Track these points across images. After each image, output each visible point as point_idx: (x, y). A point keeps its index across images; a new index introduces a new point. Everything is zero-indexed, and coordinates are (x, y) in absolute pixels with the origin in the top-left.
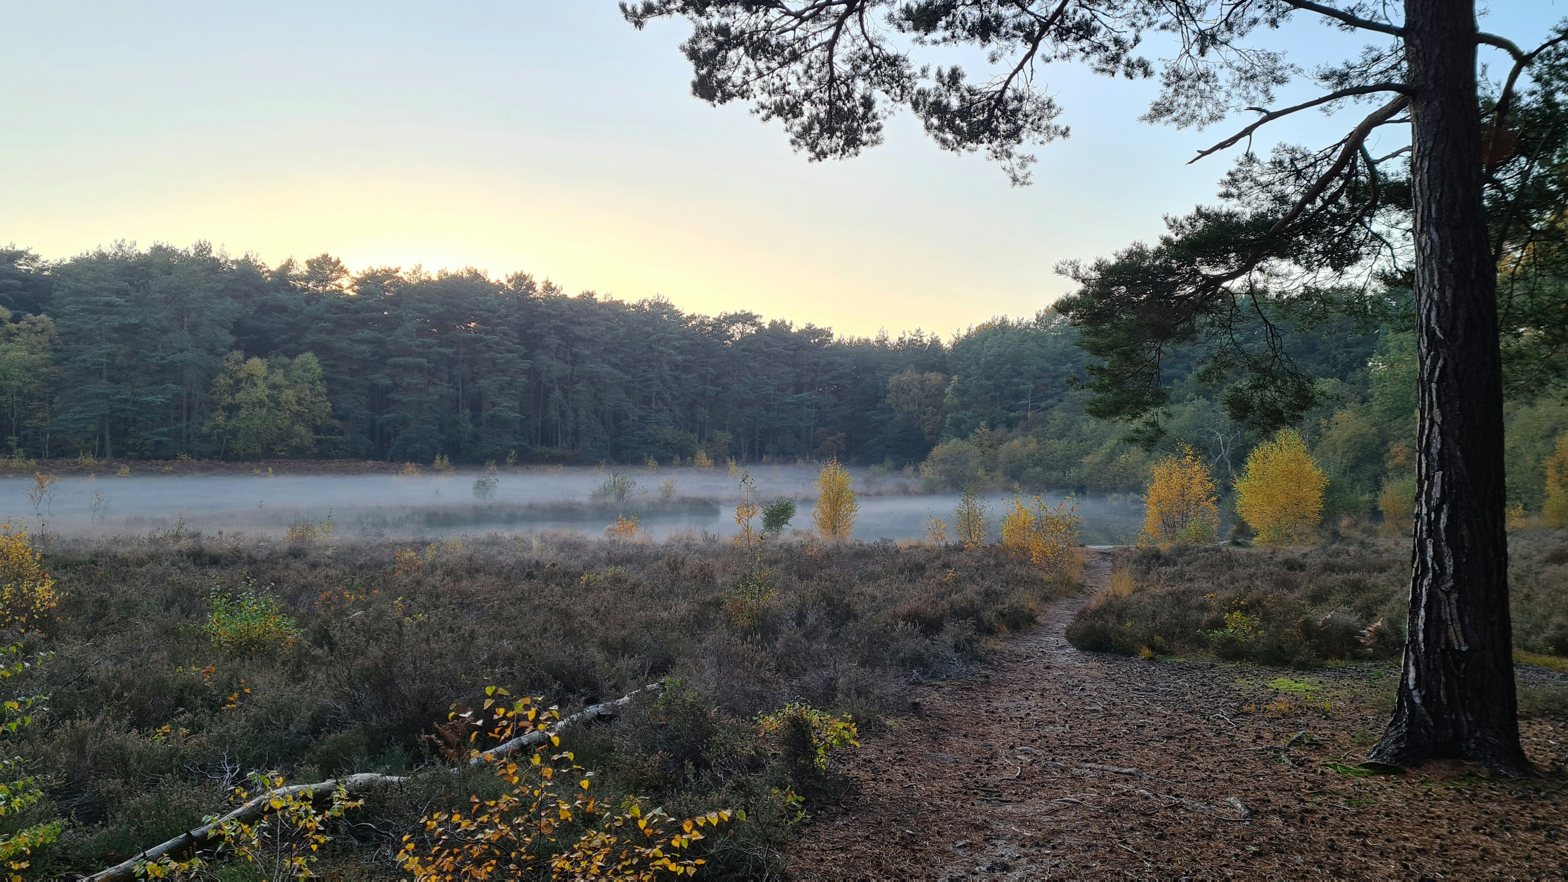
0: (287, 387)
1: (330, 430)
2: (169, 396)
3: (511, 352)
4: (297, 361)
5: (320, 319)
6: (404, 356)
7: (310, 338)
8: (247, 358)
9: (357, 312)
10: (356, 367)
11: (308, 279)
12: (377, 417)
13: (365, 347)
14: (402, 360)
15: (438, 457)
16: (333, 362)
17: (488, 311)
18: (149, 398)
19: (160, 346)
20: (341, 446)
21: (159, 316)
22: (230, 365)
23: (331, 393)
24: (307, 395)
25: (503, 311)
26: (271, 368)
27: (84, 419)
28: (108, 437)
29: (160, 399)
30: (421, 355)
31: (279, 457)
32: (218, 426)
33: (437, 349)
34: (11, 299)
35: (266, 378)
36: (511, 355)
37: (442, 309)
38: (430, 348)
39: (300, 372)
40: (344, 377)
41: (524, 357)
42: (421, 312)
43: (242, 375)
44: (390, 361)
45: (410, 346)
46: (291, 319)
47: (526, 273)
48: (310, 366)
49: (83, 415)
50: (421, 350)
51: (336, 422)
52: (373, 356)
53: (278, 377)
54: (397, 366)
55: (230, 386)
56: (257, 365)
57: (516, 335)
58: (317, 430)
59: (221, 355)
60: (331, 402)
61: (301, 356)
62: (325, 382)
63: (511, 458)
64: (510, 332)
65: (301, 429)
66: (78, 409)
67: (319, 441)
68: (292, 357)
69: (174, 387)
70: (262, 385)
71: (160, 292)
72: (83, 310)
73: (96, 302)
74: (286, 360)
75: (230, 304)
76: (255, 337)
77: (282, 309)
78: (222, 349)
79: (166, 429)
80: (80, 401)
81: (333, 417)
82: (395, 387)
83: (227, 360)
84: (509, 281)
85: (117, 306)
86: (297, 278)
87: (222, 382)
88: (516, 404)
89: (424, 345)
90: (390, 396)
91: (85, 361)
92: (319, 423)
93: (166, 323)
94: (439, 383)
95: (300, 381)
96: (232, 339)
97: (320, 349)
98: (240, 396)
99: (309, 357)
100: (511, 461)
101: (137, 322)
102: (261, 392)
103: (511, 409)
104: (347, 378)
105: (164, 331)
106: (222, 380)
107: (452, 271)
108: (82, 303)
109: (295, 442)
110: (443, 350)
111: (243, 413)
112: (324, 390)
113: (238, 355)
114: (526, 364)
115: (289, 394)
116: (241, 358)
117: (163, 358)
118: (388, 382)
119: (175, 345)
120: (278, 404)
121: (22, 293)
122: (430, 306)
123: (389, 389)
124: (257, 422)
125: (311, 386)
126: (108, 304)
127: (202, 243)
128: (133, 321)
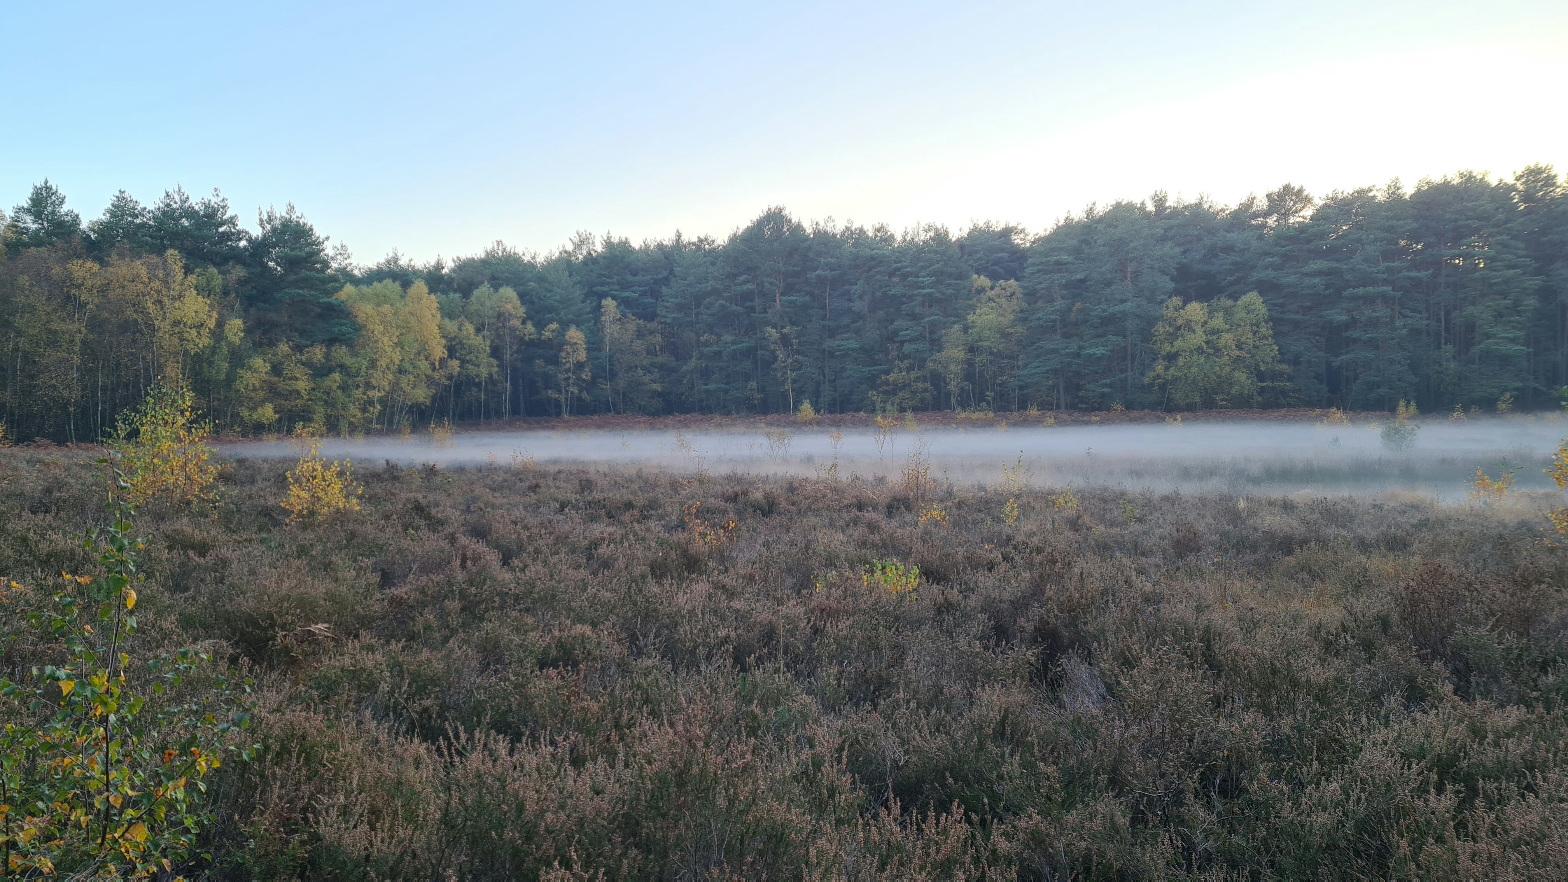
0: (1228, 331)
1: (1276, 376)
2: (1110, 348)
3: (1514, 267)
4: (1239, 302)
5: (1268, 254)
6: (1364, 286)
7: (1255, 276)
8: (1185, 303)
9: (1309, 241)
10: (1309, 304)
11: (1267, 214)
12: (1333, 359)
13: (1316, 280)
14: (1361, 291)
15: (1402, 403)
16: (1281, 301)
17: (1479, 219)
18: (1091, 351)
19: (1103, 299)
20: (1291, 394)
21: (1103, 269)
22: (1169, 313)
23: (1277, 335)
24: (1248, 338)
25: (1501, 216)
26: (1211, 313)
27: (1038, 373)
28: (1061, 391)
29: (1100, 351)
30: (1385, 282)
31: (1221, 407)
32: (1158, 376)
33: (1405, 273)
34: (1000, 270)
35: (1206, 323)
36: (1511, 272)
37: (1415, 225)
38: (1399, 272)
39: (1243, 314)
40: (1293, 316)
41: (1537, 272)
42: (1387, 232)
43: (1180, 322)
44: (1348, 292)
45: (1372, 273)
46: (1238, 259)
47: (1542, 165)
48: (1253, 307)
49: (1038, 370)
50: (1385, 276)
51: (1285, 366)
52: (1326, 289)
53: (1218, 321)
54: (1354, 298)
55: (1171, 334)
56: (1195, 310)
57: (1522, 245)
58: (1261, 376)
59: (1162, 301)
60: (1278, 345)
61: (1243, 297)
62: (1271, 323)
63: (1504, 402)
64: (1512, 242)
65: (1241, 376)
66: (1034, 365)
67: (1263, 389)
68: (1236, 299)
69: (1114, 338)
70: (1200, 331)
71: (1104, 245)
72: (1039, 271)
73: (1048, 261)
74: (1230, 303)
75: (1169, 249)
76: (1203, 282)
77: (1229, 249)
78: (1162, 297)
79: (1108, 381)
80: (1038, 356)
81: (1281, 361)
82: (1352, 323)
83: (1167, 307)
84: (1518, 179)
85: (1065, 264)
86: (1256, 215)
87: (1161, 330)
88: (1519, 333)
89: (1389, 270)
90: (1348, 334)
91: (1039, 319)
92: (1262, 369)
93: (1109, 276)
94: (1411, 314)
95: (1242, 324)
96: (1171, 285)
97: (1263, 288)
98: (1178, 343)
99: (1253, 298)
100: (1504, 406)
101: (1082, 277)
102: (1198, 338)
103: (1513, 340)
104: (1298, 317)
105: (1108, 284)
106: (1161, 328)
107: (1437, 178)
108: (1038, 265)
109: (1235, 389)
110: (1414, 274)
111: (1181, 361)
112: (1270, 332)
113: (1176, 301)
114: (1536, 282)
115: (1227, 339)
116: (1181, 304)
117: (1104, 311)
118: (1344, 318)
119: (1117, 296)
120: (1217, 350)
121: (1010, 264)
122: (1400, 222)
123: (1347, 326)
124: (1194, 370)
125: (1255, 328)
126: (1057, 263)
127: (1158, 193)
128: (1079, 276)
